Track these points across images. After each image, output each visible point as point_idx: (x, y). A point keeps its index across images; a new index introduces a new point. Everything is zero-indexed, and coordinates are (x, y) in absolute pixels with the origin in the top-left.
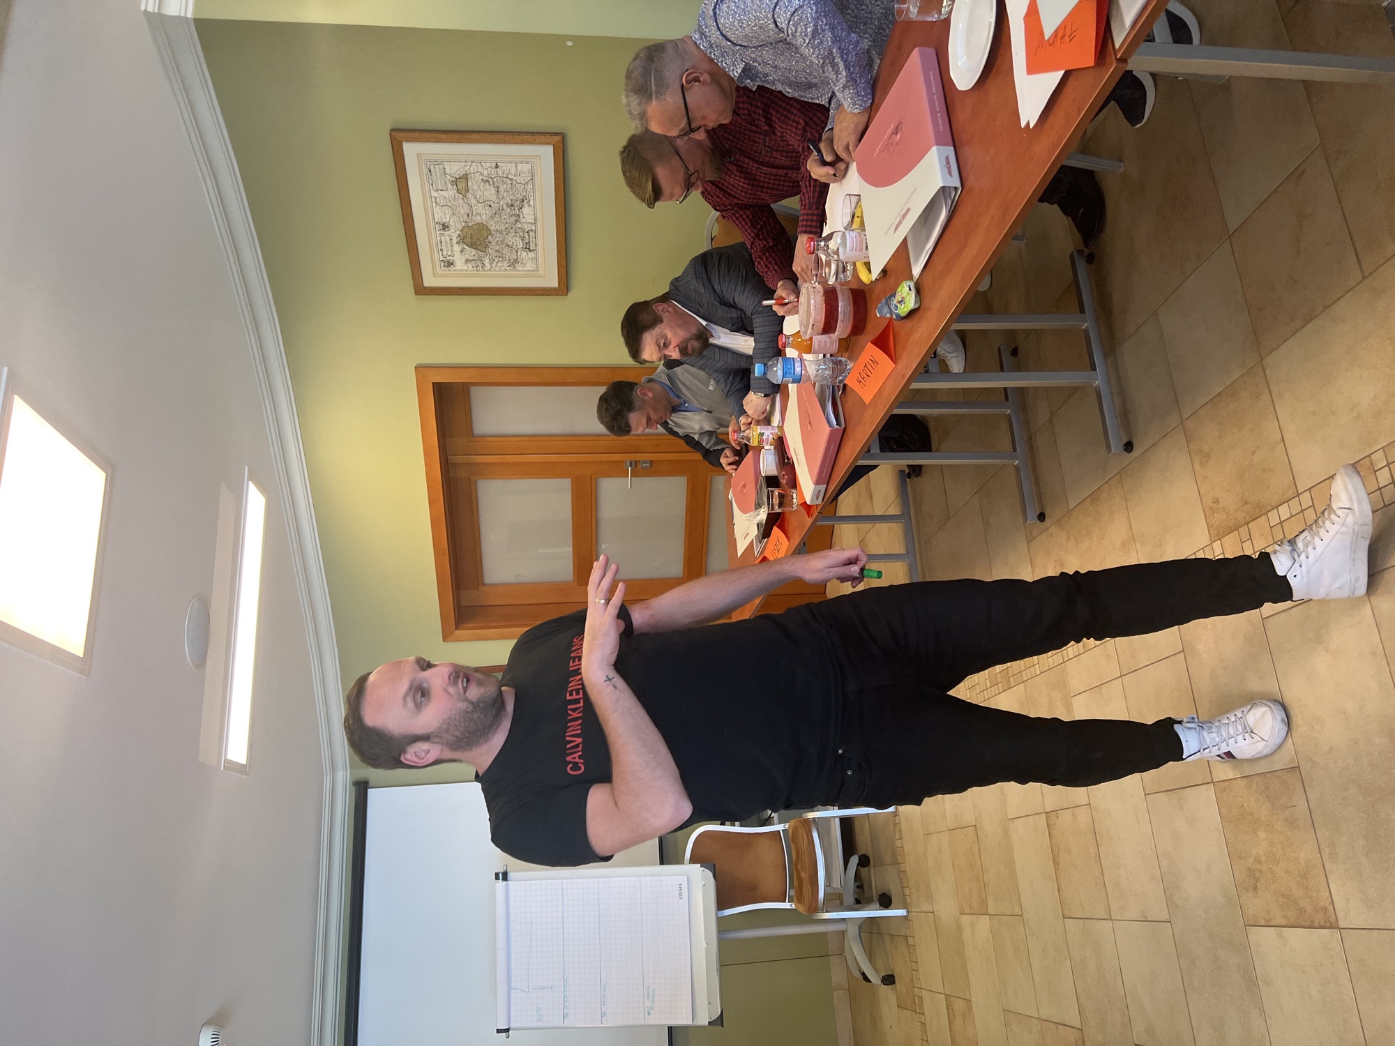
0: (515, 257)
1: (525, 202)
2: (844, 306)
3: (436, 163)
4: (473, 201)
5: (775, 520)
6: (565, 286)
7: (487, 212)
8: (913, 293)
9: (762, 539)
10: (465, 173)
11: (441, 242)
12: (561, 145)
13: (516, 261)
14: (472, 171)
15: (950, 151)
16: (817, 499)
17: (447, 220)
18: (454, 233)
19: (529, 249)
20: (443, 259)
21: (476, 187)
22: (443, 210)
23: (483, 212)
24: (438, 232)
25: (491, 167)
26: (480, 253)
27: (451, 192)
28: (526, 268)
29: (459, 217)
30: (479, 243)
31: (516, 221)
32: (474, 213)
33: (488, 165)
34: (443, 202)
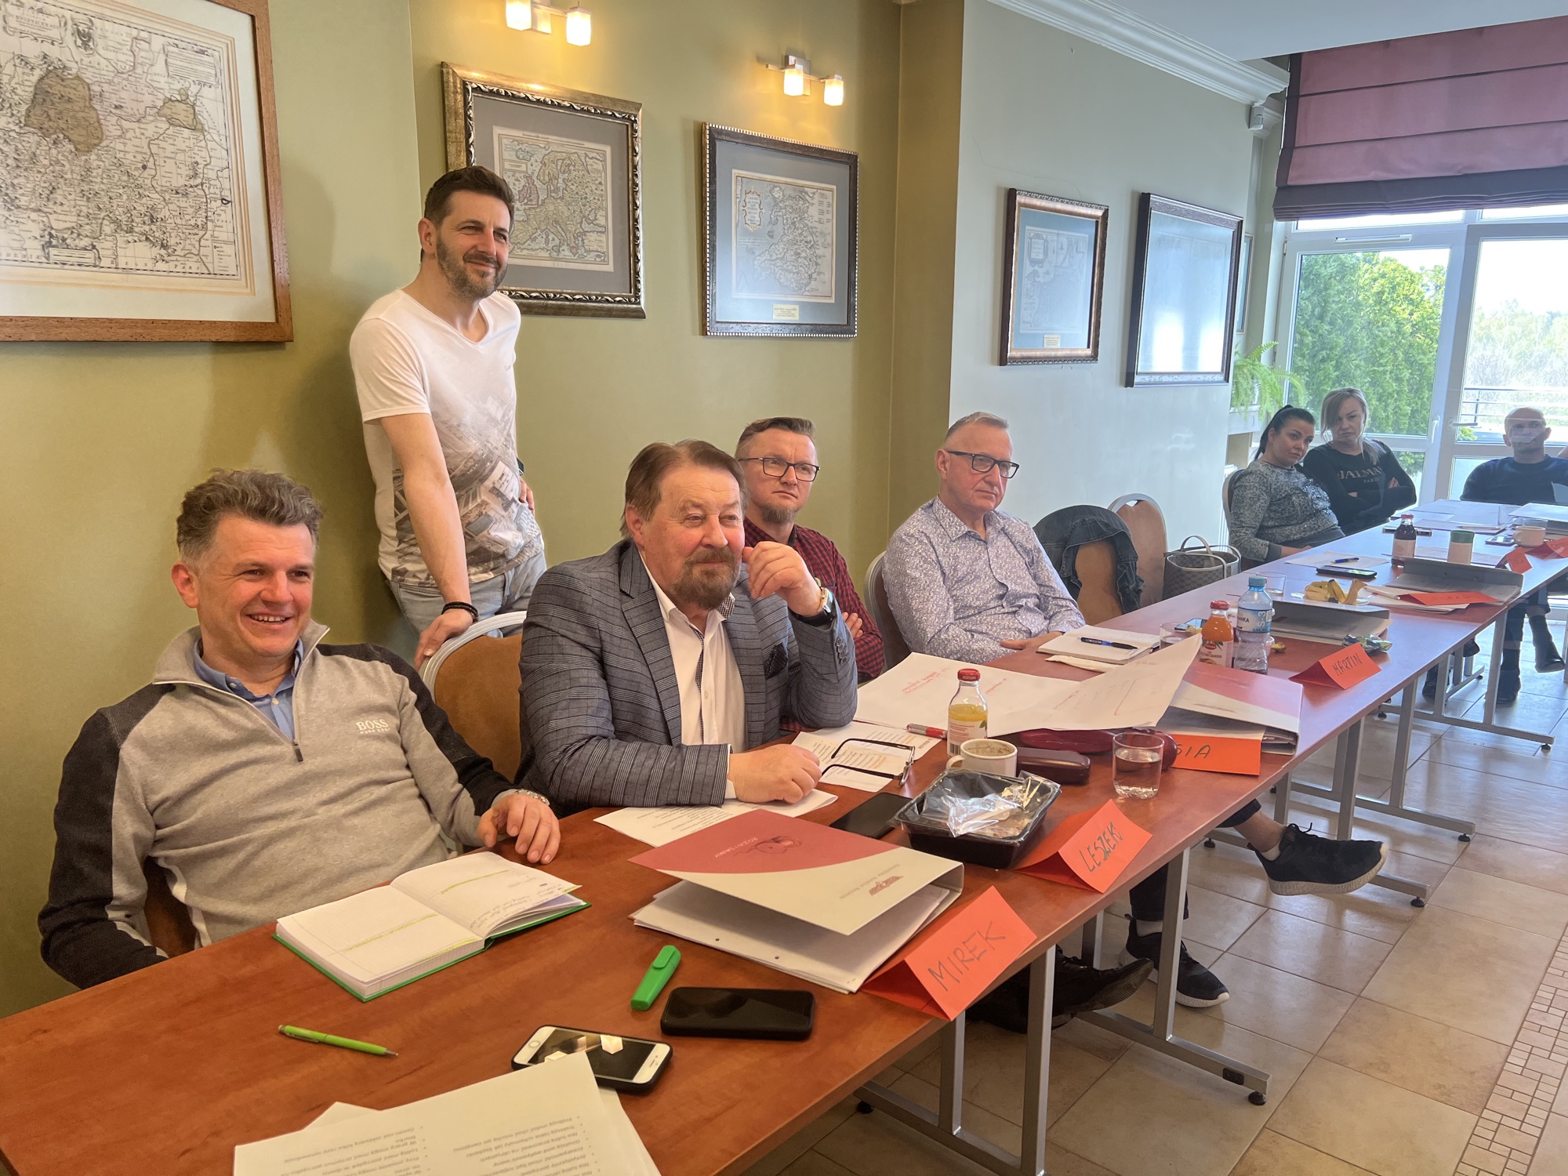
0: (23, 201)
3: (218, 71)
4: (151, 130)
7: (130, 156)
10: (206, 128)
13: (12, 203)
14: (211, 145)
18: (69, 53)
19: (49, 244)
21: (180, 144)
22: (122, 47)
23: (129, 146)
24: (68, 14)
25: (222, 189)
27: (164, 84)
29: (110, 83)
30: (52, 113)
31: (118, 224)
32: (126, 124)
33: (226, 184)
34: (142, 54)
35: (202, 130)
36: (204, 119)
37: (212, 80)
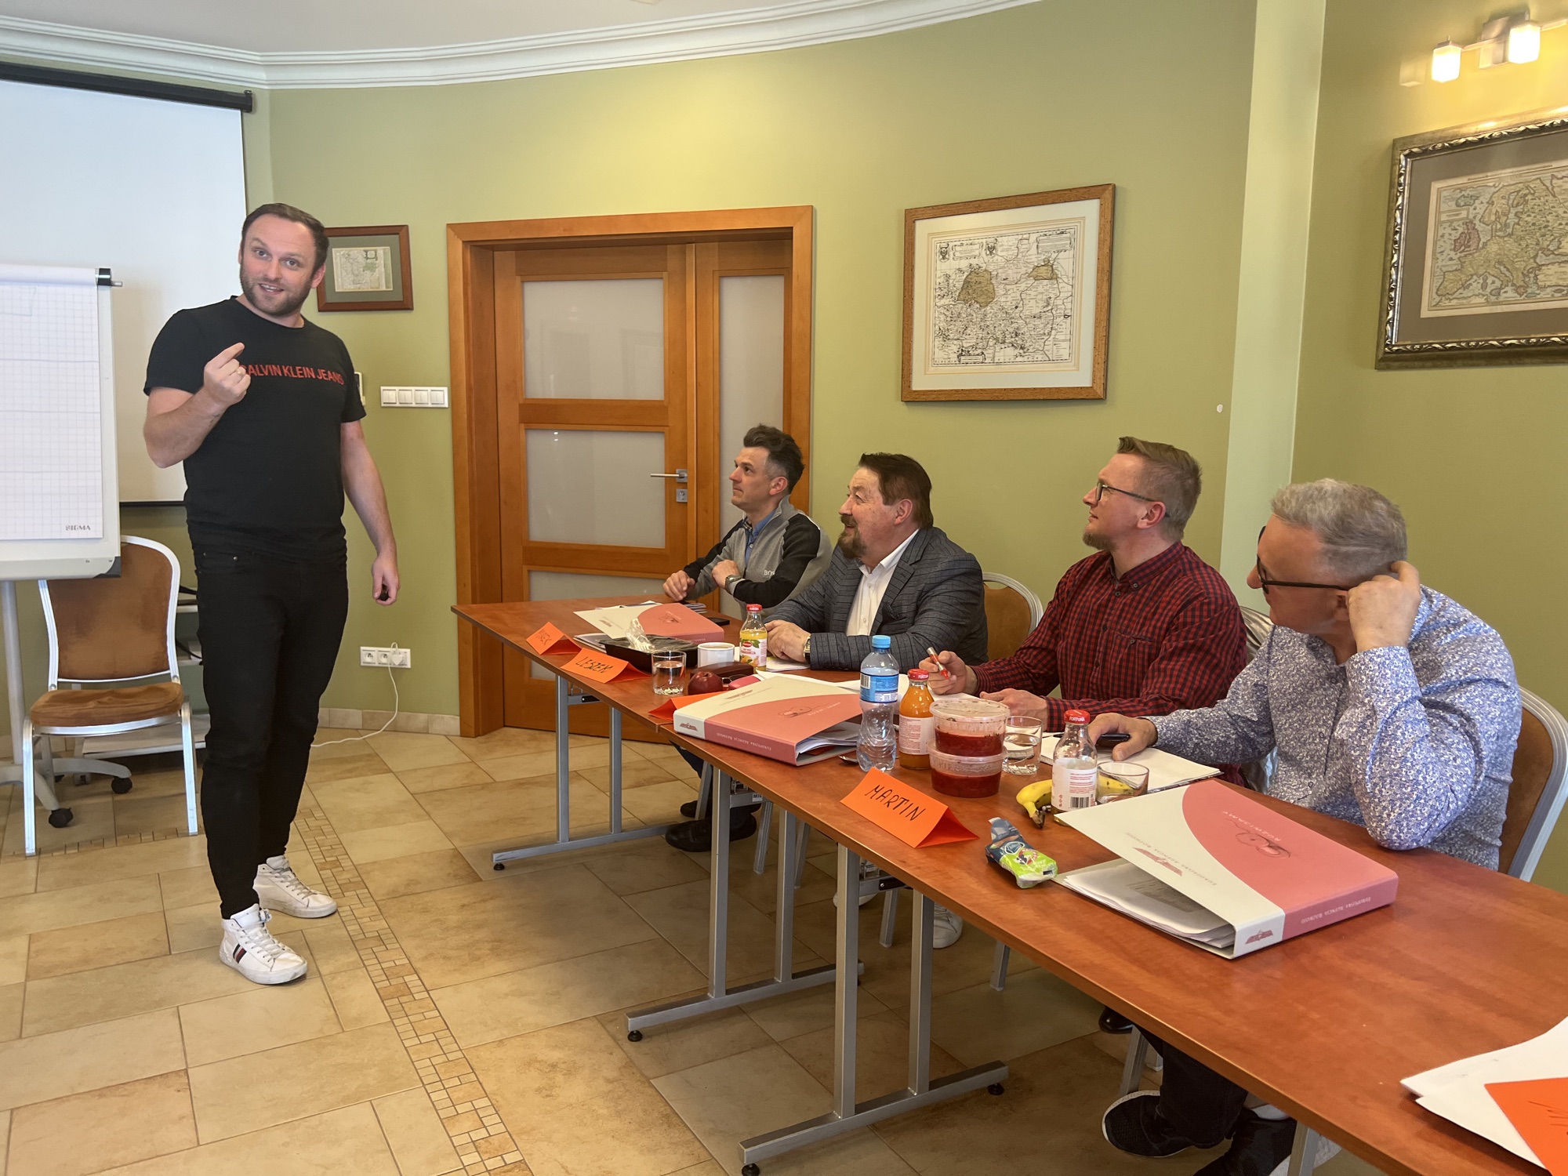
0: (951, 336)
1: (1021, 351)
2: (979, 764)
3: (1073, 240)
4: (1023, 286)
5: (639, 663)
6: (913, 399)
8: (1039, 877)
9: (606, 645)
10: (1059, 276)
11: (971, 244)
12: (1092, 397)
13: (946, 338)
14: (1060, 285)
15: (1277, 938)
16: (683, 725)
17: (999, 253)
18: (983, 260)
19: (961, 355)
20: (950, 246)
21: (1040, 289)
22: (1013, 248)
23: (1009, 298)
24: (984, 241)
25: (1065, 309)
26: (957, 293)
27: (1035, 259)
28: (937, 350)
30: (970, 291)
31: (997, 339)
32: (1008, 287)
33: (1069, 306)
34: (1023, 248)
35: (1057, 278)
36: (1059, 272)
37: (1068, 247)
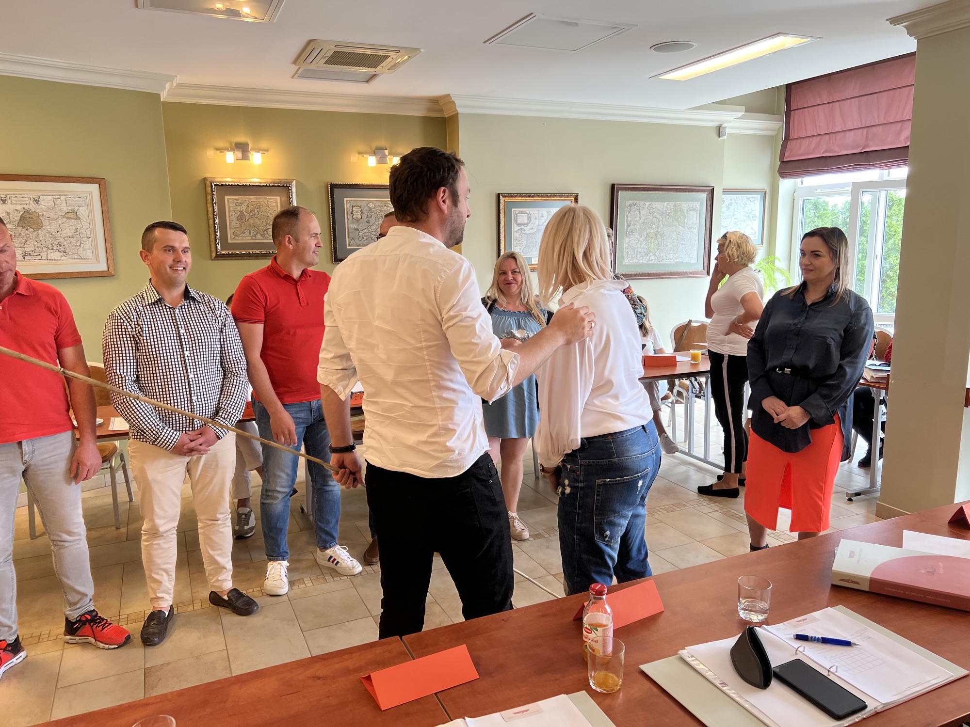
1: (64, 254)
3: (86, 202)
4: (60, 222)
11: (23, 197)
12: (108, 275)
14: (83, 223)
17: (42, 204)
18: (32, 206)
19: (25, 255)
20: (8, 197)
22: (51, 202)
23: (52, 227)
24: (31, 197)
25: (87, 234)
26: (17, 222)
27: (65, 208)
29: (45, 211)
30: (26, 222)
32: (51, 221)
34: (57, 202)
35: (80, 219)
36: (80, 216)
37: (84, 205)
